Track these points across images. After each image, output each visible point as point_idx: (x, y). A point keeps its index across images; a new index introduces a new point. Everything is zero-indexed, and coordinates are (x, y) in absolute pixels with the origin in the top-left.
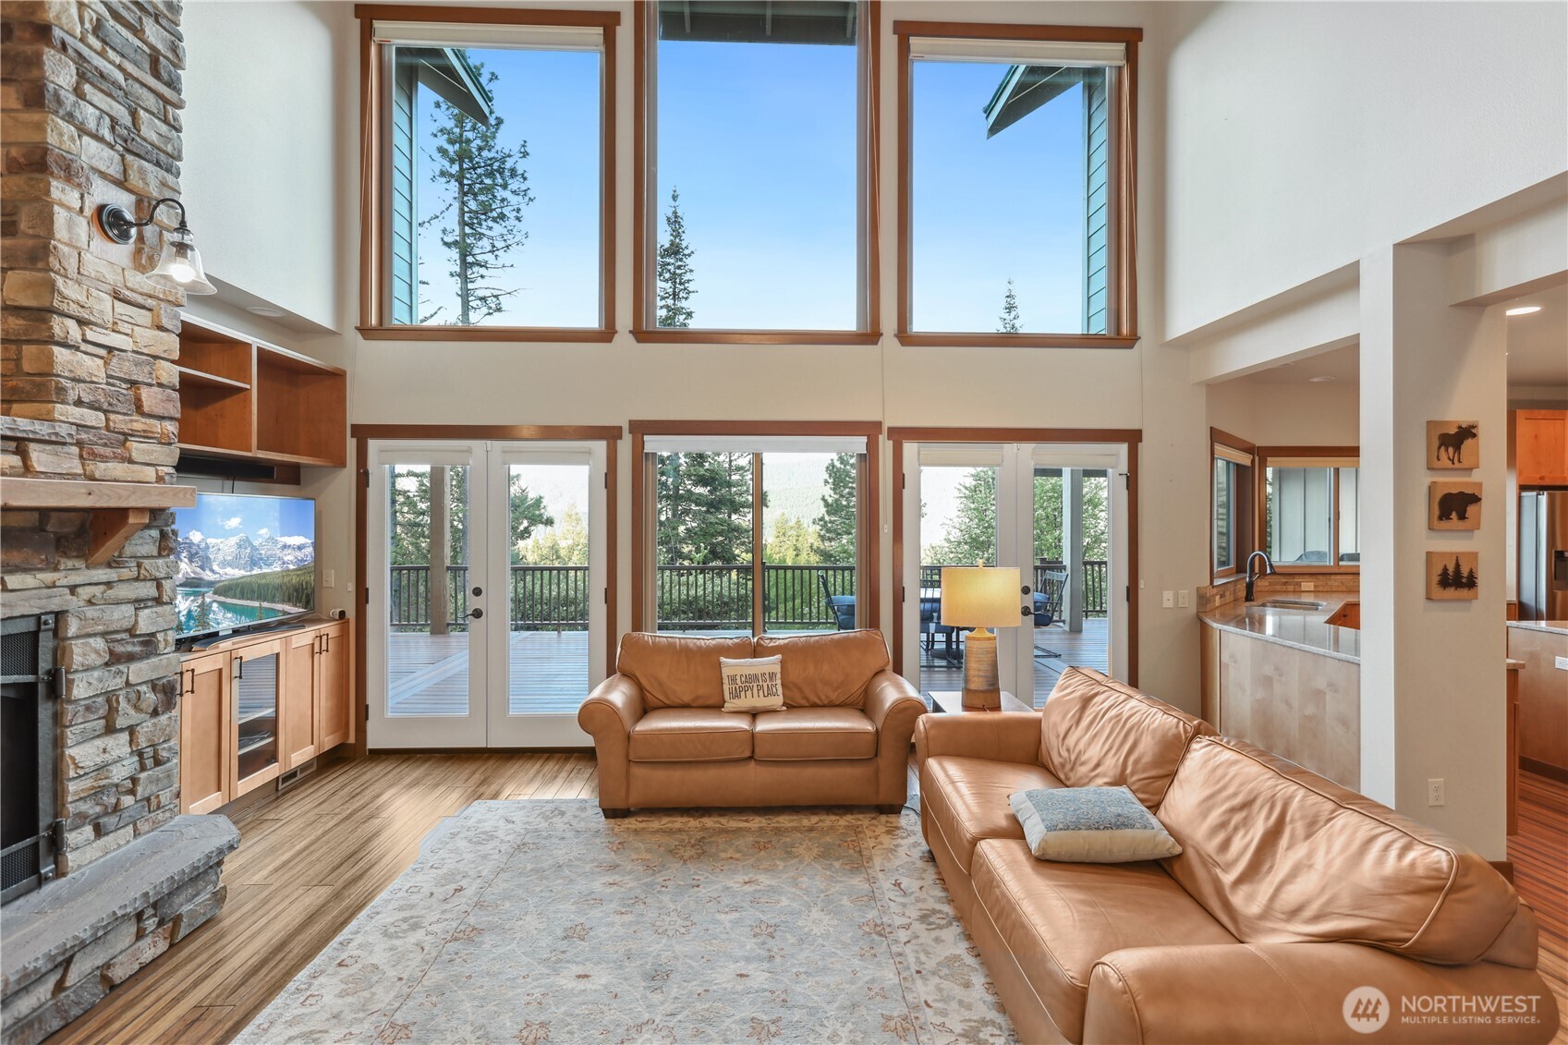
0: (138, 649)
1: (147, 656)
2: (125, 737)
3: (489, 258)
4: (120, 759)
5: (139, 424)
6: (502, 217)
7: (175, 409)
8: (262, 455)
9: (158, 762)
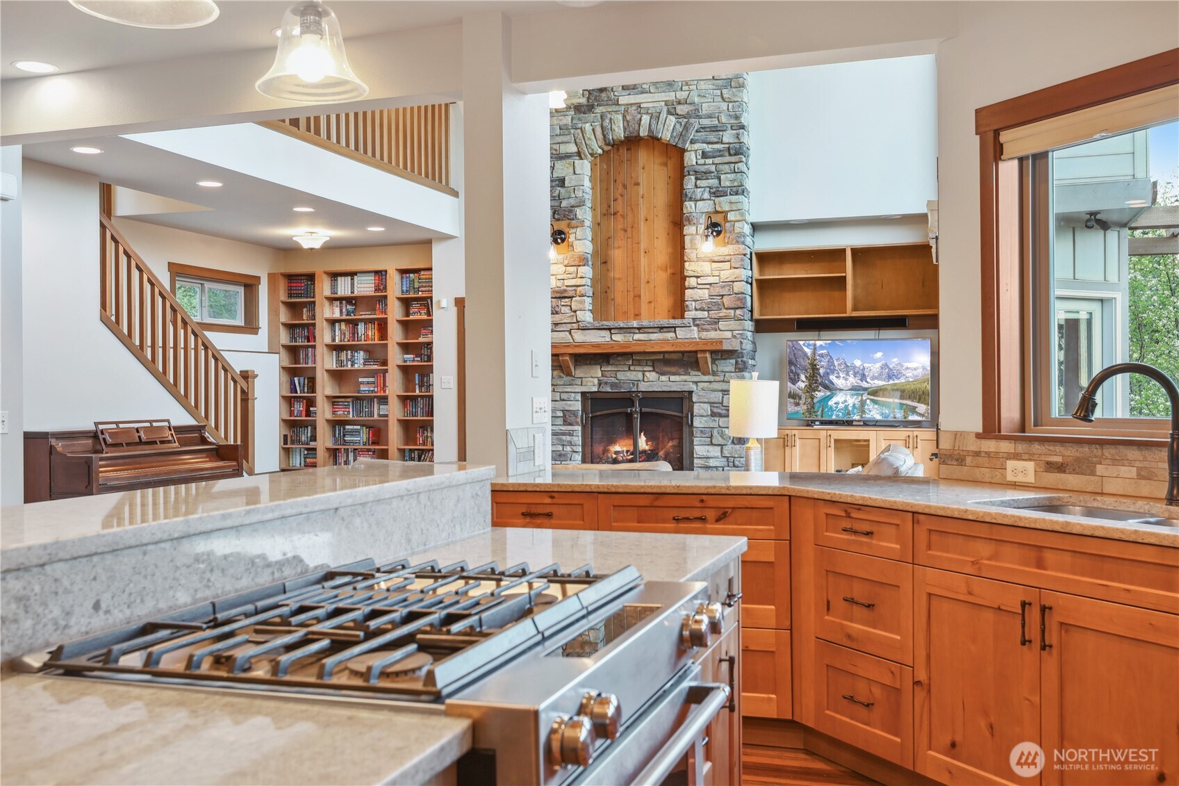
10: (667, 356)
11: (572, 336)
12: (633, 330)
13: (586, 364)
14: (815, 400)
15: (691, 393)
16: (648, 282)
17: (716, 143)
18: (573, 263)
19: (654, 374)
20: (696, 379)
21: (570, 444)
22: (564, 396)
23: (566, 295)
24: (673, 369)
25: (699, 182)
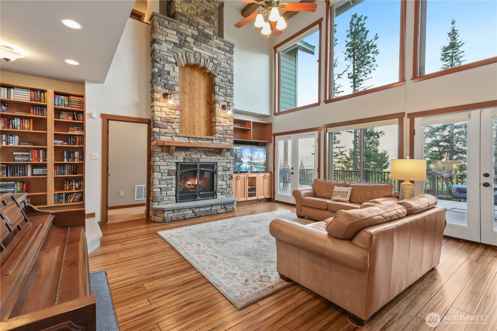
0: (227, 169)
1: (228, 171)
2: (225, 182)
3: (364, 77)
4: (224, 185)
5: (227, 136)
6: (369, 62)
7: (233, 133)
8: (253, 140)
9: (230, 187)
10: (209, 149)
11: (173, 139)
12: (197, 139)
13: (179, 151)
14: (236, 166)
15: (217, 163)
16: (198, 122)
17: (226, 78)
18: (174, 109)
19: (205, 156)
20: (219, 158)
21: (171, 183)
22: (169, 164)
23: (171, 121)
24: (212, 154)
25: (220, 89)
